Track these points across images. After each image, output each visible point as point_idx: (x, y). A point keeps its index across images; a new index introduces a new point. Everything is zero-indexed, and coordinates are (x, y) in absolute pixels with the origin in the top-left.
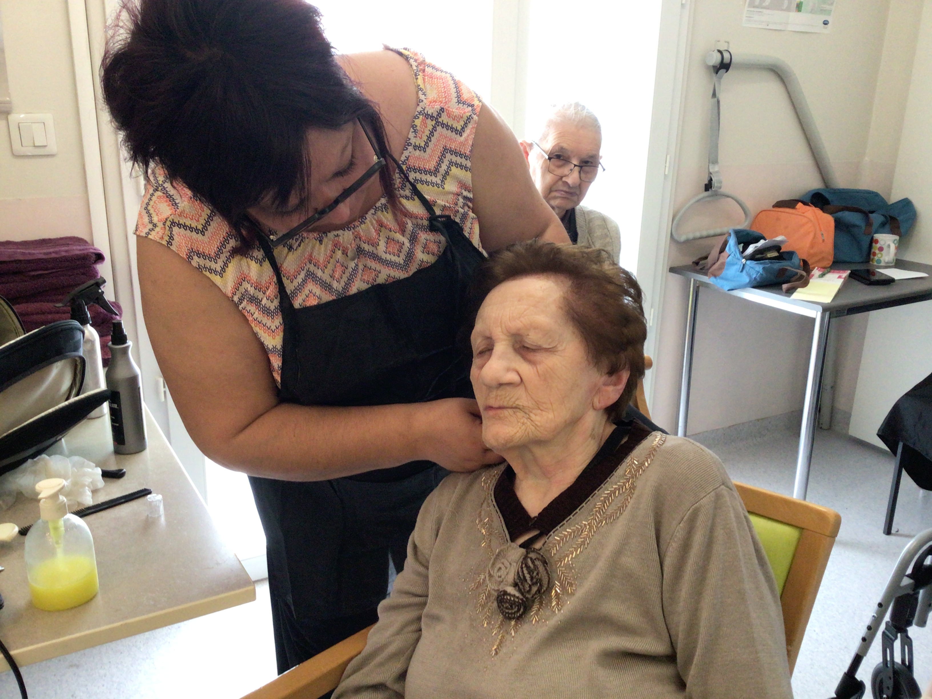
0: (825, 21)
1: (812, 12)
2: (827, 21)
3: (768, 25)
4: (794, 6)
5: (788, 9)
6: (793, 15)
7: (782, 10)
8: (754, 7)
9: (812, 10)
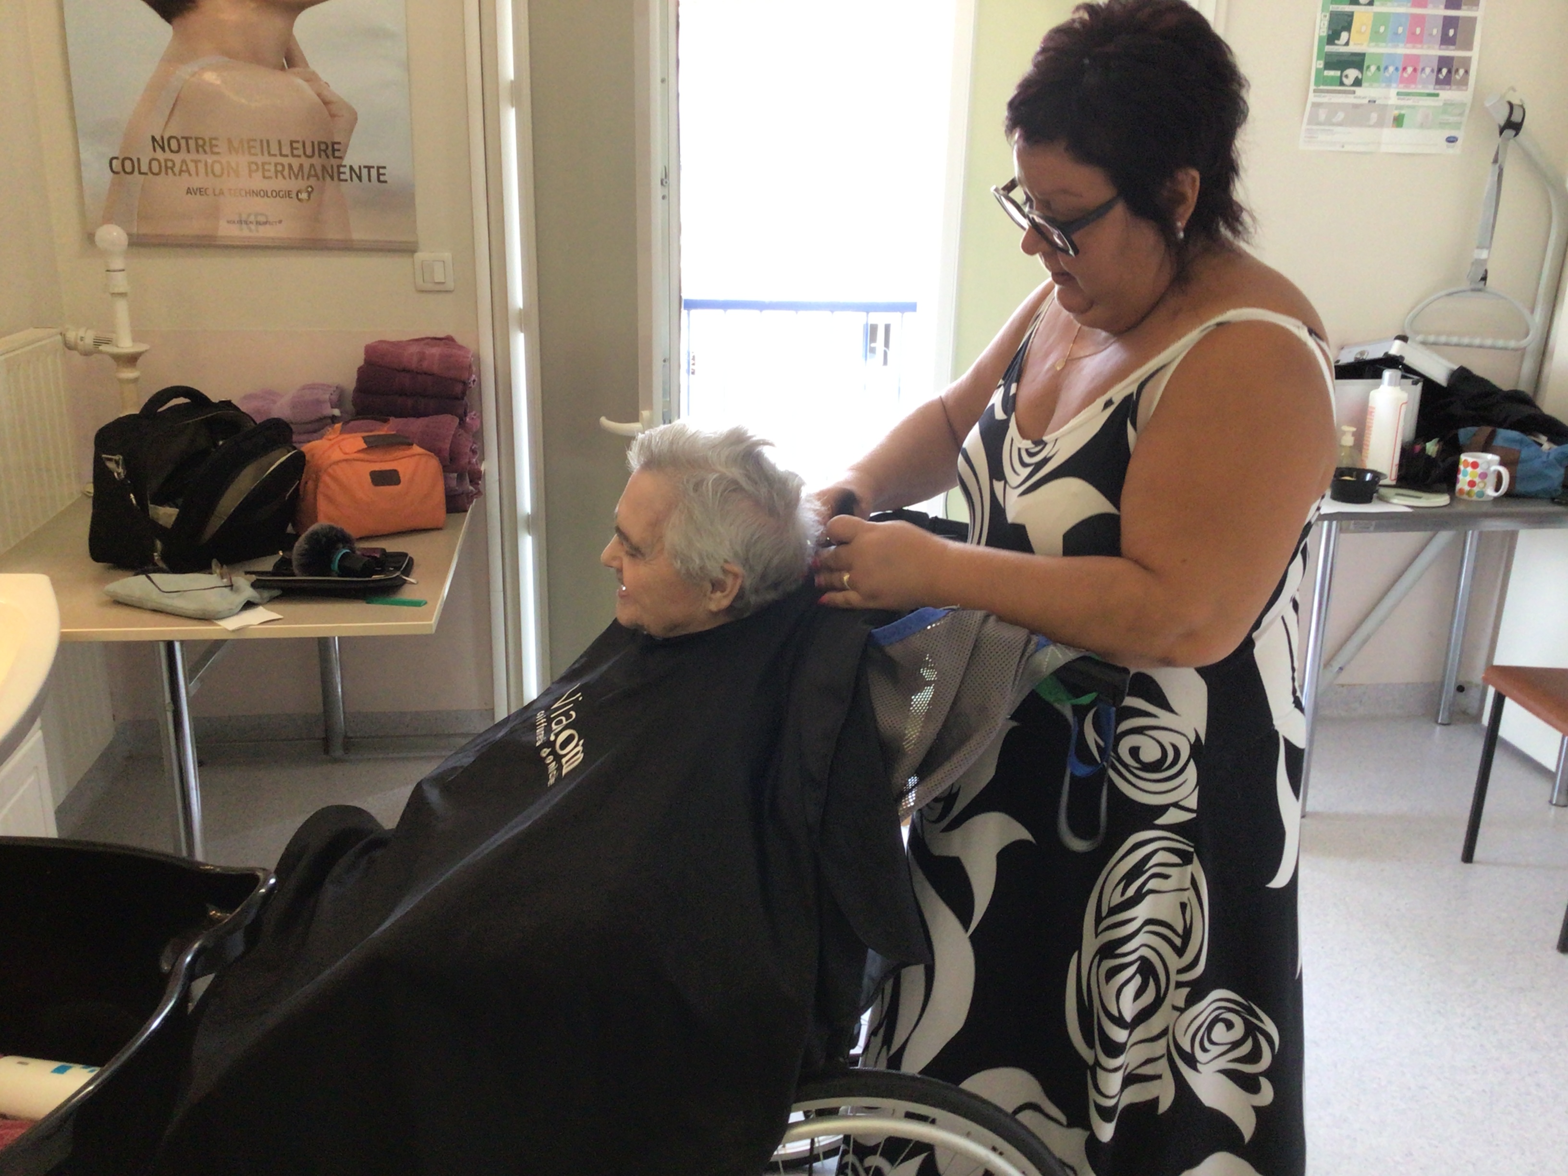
0: (1450, 137)
1: (1422, 126)
2: (1454, 137)
3: (1343, 147)
4: (1389, 119)
5: (1380, 124)
6: (1389, 134)
7: (1370, 126)
8: (1317, 124)
9: (1422, 124)
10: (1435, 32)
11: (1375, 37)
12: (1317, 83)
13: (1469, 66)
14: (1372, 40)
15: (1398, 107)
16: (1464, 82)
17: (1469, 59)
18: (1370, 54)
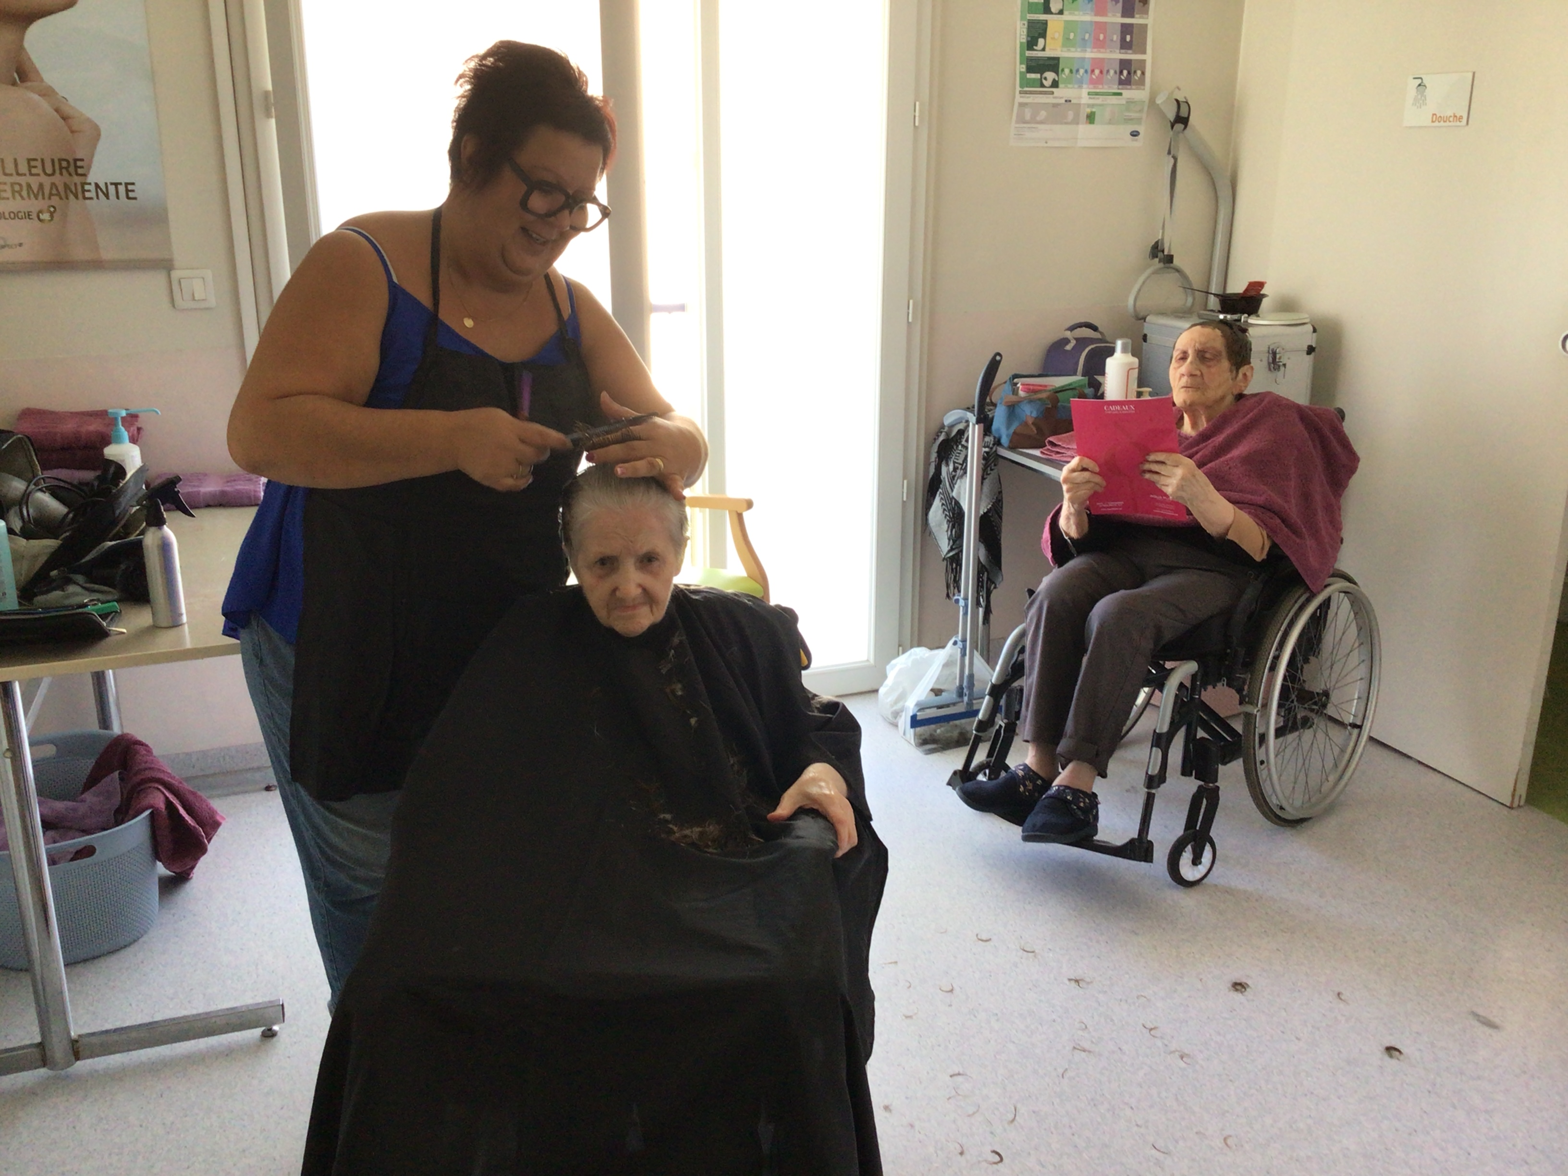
0: (1133, 132)
1: (1110, 122)
2: (1137, 132)
3: (1046, 143)
4: (1083, 117)
5: (1076, 122)
6: (1083, 129)
7: (1066, 123)
8: (1024, 123)
9: (1110, 120)
10: (1115, 38)
11: (1067, 42)
12: (1021, 86)
13: (1144, 67)
14: (1064, 46)
15: (1089, 106)
16: (1142, 82)
17: (1144, 61)
18: (1064, 58)
